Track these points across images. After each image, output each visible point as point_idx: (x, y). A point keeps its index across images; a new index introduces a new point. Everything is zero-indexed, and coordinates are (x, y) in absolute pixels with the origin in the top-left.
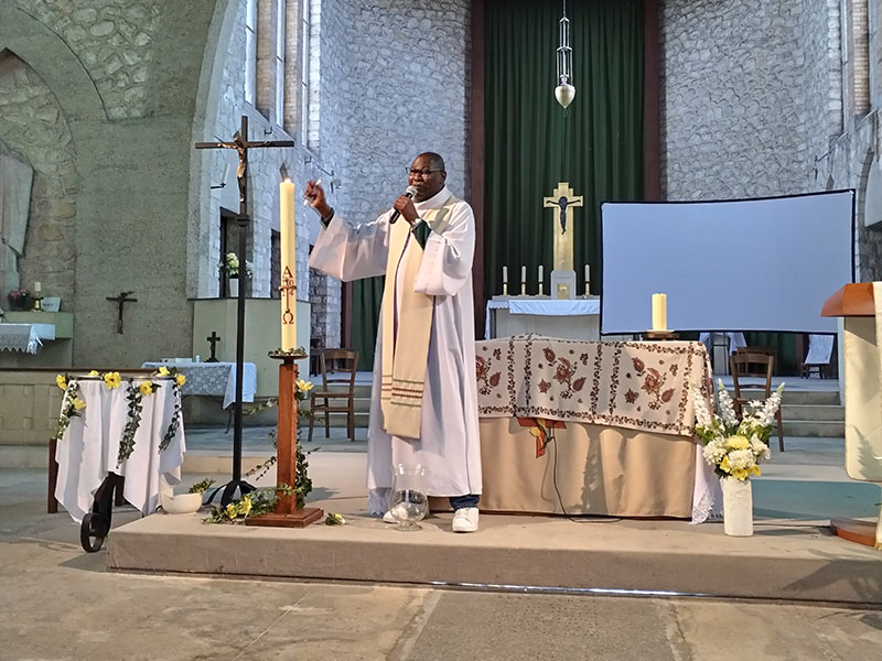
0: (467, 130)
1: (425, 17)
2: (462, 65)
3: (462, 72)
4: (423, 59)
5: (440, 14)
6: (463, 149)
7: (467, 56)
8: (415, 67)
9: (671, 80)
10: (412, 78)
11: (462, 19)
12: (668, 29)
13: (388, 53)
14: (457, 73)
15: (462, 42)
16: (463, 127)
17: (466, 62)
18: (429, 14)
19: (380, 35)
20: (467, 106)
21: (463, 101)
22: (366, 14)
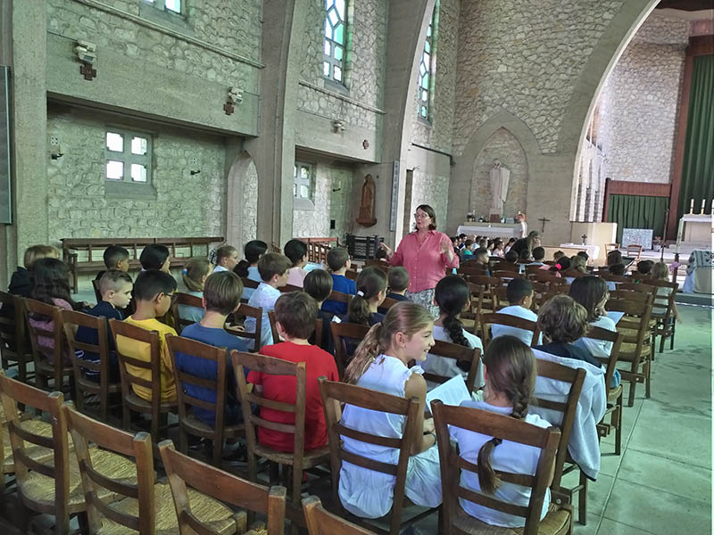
0: (675, 127)
1: (658, 70)
2: (677, 93)
3: (676, 96)
4: (654, 92)
5: (666, 67)
6: (672, 137)
7: (680, 87)
8: (650, 97)
10: (648, 103)
11: (679, 67)
13: (636, 91)
14: (673, 97)
15: (678, 80)
16: (673, 125)
17: (679, 91)
18: (661, 67)
19: (633, 83)
20: (677, 114)
21: (675, 111)
22: (627, 73)
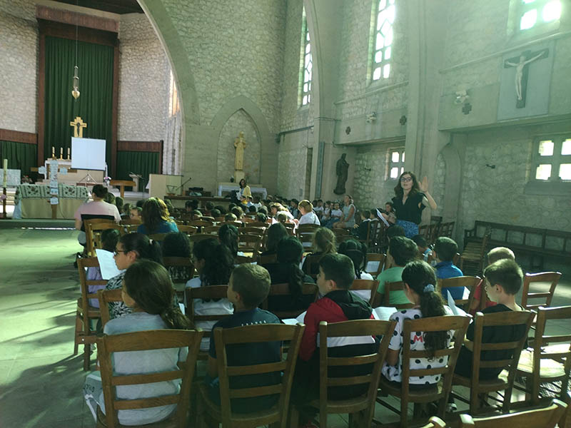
0: (37, 88)
1: (17, 38)
2: (35, 61)
3: (35, 64)
4: (16, 57)
5: (24, 37)
6: (35, 96)
7: (37, 57)
8: (12, 59)
9: (123, 83)
10: (10, 64)
11: (35, 41)
12: (122, 63)
14: (32, 64)
15: (35, 51)
16: (35, 86)
17: (37, 60)
18: (19, 37)
20: (37, 78)
21: (35, 76)
